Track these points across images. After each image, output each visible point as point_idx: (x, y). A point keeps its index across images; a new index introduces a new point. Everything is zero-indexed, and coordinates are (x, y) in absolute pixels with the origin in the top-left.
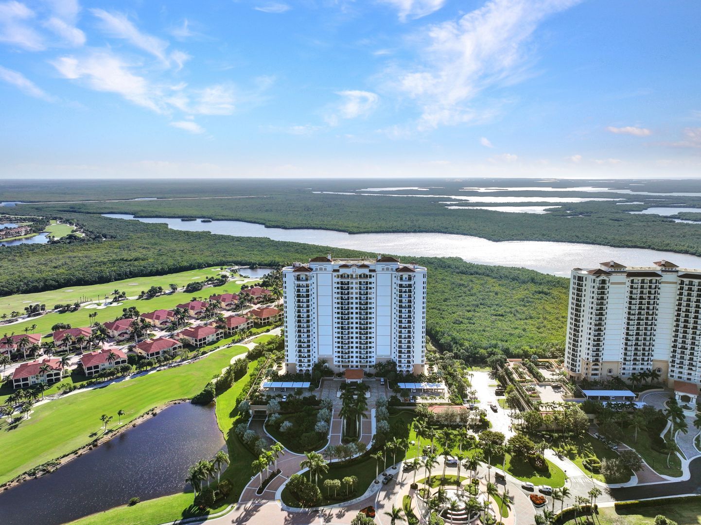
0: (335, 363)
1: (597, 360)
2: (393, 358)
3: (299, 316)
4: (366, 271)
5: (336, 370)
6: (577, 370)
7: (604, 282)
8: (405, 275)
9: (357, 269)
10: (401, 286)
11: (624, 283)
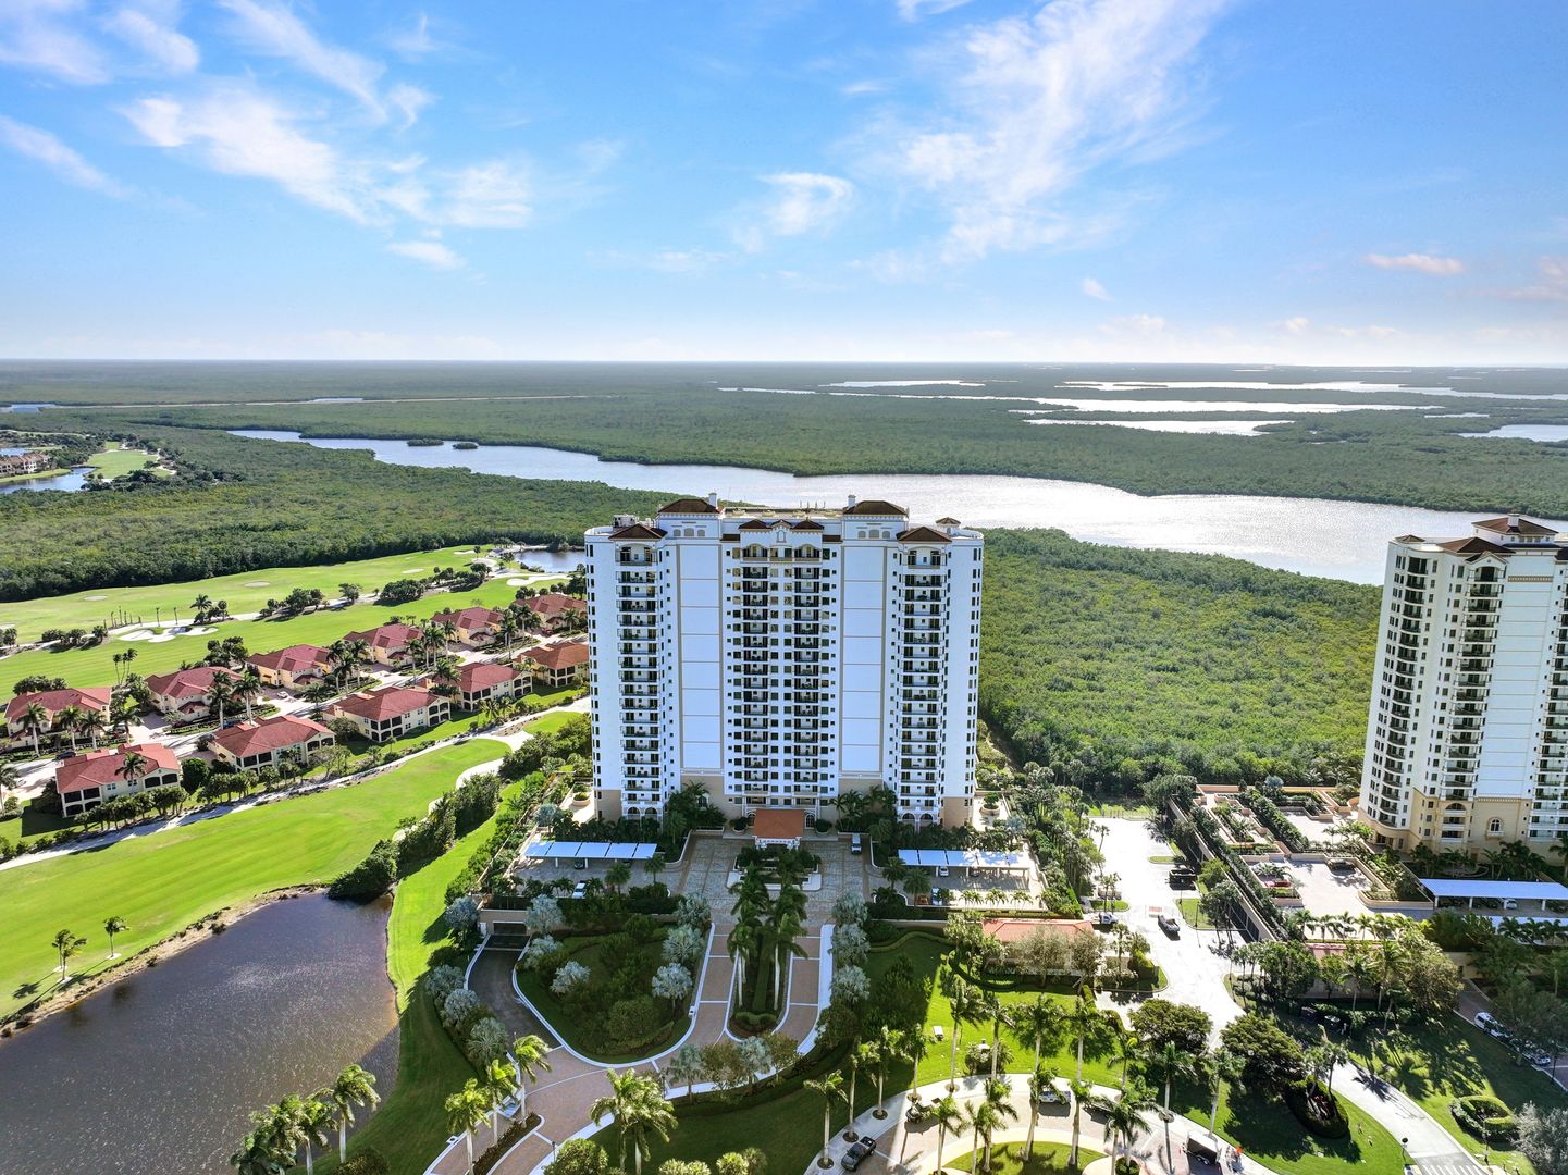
0: (727, 793)
1: (1459, 795)
2: (886, 780)
3: (628, 663)
4: (814, 540)
5: (732, 811)
6: (1398, 822)
7: (1488, 574)
8: (924, 551)
9: (789, 532)
10: (910, 580)
11: (1549, 579)
